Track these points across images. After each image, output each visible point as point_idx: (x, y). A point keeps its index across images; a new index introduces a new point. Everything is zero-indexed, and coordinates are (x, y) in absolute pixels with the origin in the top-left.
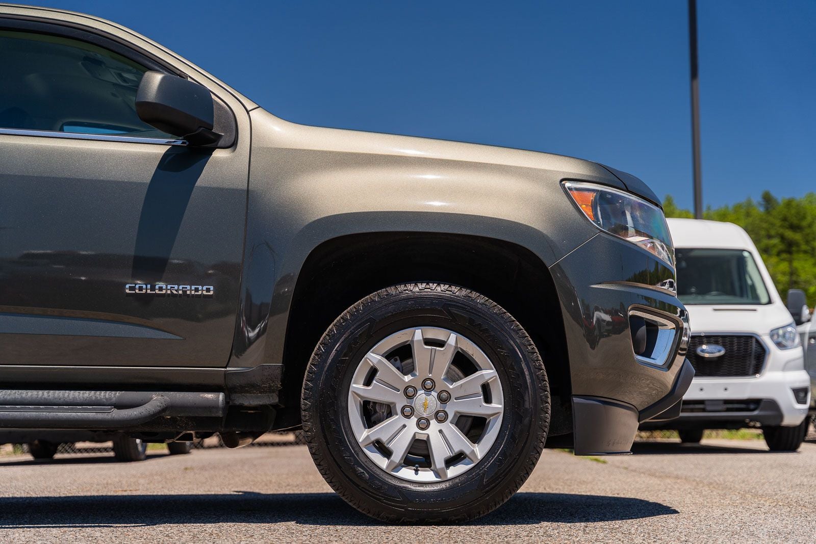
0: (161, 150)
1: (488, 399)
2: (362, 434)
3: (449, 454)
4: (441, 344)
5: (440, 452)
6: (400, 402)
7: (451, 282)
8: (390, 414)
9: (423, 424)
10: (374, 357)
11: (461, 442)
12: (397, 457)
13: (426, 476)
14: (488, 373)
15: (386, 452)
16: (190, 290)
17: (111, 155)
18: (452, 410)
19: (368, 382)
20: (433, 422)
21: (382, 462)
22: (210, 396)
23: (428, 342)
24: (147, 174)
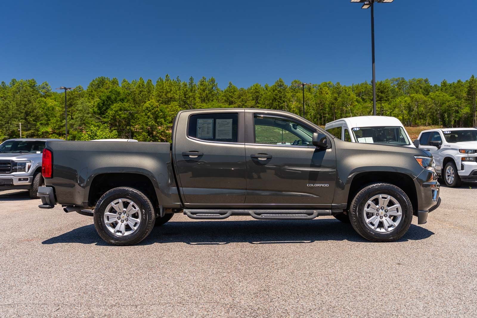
0: (314, 150)
1: (398, 212)
2: (367, 221)
3: (388, 225)
4: (386, 198)
5: (386, 224)
6: (376, 212)
7: (388, 183)
8: (373, 215)
9: (381, 217)
10: (369, 202)
11: (391, 222)
12: (376, 226)
13: (383, 230)
14: (398, 205)
15: (373, 225)
16: (323, 185)
17: (301, 151)
18: (388, 214)
19: (368, 208)
20: (384, 217)
21: (373, 227)
22: (328, 211)
23: (383, 198)
24: (311, 156)
